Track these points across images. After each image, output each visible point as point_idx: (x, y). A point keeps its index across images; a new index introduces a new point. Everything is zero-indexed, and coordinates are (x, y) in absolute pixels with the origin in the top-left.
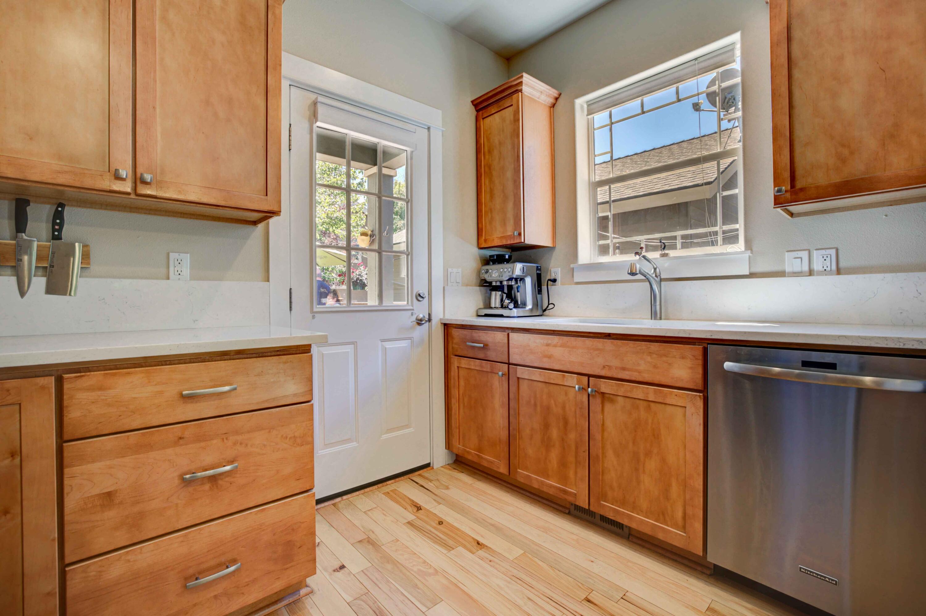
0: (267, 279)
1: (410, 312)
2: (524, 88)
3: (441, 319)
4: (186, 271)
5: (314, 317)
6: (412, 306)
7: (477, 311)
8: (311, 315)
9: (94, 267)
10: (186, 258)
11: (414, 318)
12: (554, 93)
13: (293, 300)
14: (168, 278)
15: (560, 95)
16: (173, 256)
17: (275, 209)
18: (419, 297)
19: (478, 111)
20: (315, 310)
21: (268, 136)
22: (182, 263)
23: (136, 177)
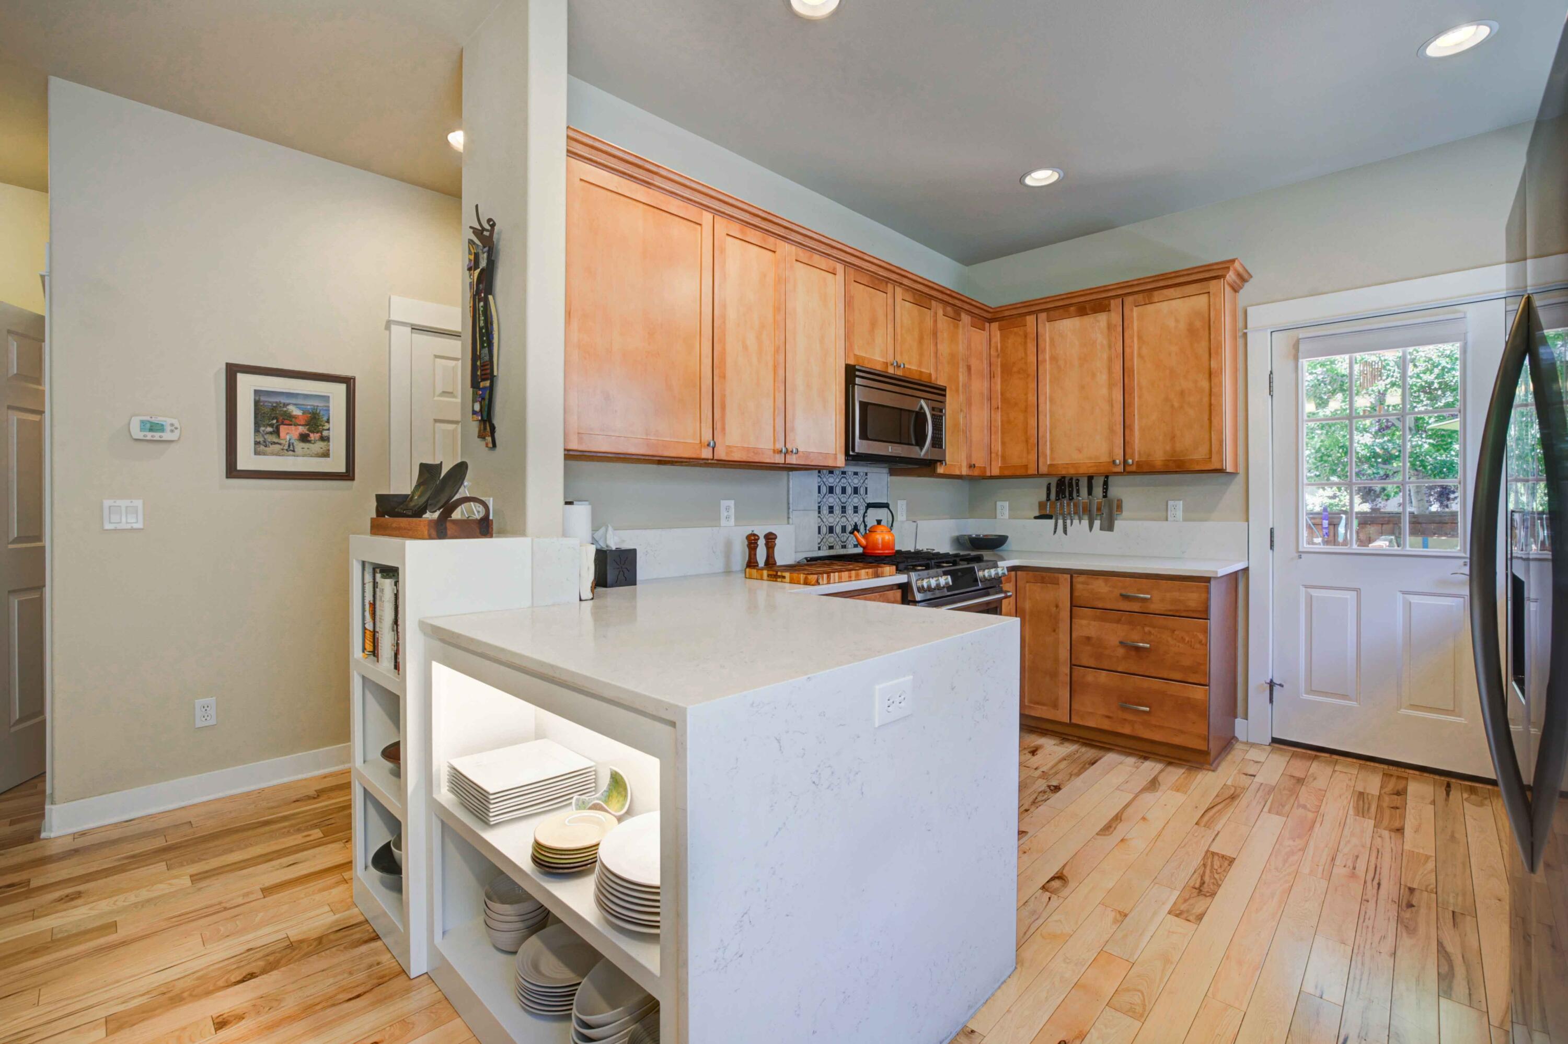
0: (1247, 520)
1: (1461, 561)
4: (1180, 514)
5: (1300, 557)
6: (1466, 553)
8: (1296, 555)
9: (1125, 514)
10: (1180, 504)
13: (1275, 539)
14: (1167, 520)
16: (1171, 503)
20: (1301, 549)
21: (1212, 410)
22: (1177, 508)
23: (1126, 464)
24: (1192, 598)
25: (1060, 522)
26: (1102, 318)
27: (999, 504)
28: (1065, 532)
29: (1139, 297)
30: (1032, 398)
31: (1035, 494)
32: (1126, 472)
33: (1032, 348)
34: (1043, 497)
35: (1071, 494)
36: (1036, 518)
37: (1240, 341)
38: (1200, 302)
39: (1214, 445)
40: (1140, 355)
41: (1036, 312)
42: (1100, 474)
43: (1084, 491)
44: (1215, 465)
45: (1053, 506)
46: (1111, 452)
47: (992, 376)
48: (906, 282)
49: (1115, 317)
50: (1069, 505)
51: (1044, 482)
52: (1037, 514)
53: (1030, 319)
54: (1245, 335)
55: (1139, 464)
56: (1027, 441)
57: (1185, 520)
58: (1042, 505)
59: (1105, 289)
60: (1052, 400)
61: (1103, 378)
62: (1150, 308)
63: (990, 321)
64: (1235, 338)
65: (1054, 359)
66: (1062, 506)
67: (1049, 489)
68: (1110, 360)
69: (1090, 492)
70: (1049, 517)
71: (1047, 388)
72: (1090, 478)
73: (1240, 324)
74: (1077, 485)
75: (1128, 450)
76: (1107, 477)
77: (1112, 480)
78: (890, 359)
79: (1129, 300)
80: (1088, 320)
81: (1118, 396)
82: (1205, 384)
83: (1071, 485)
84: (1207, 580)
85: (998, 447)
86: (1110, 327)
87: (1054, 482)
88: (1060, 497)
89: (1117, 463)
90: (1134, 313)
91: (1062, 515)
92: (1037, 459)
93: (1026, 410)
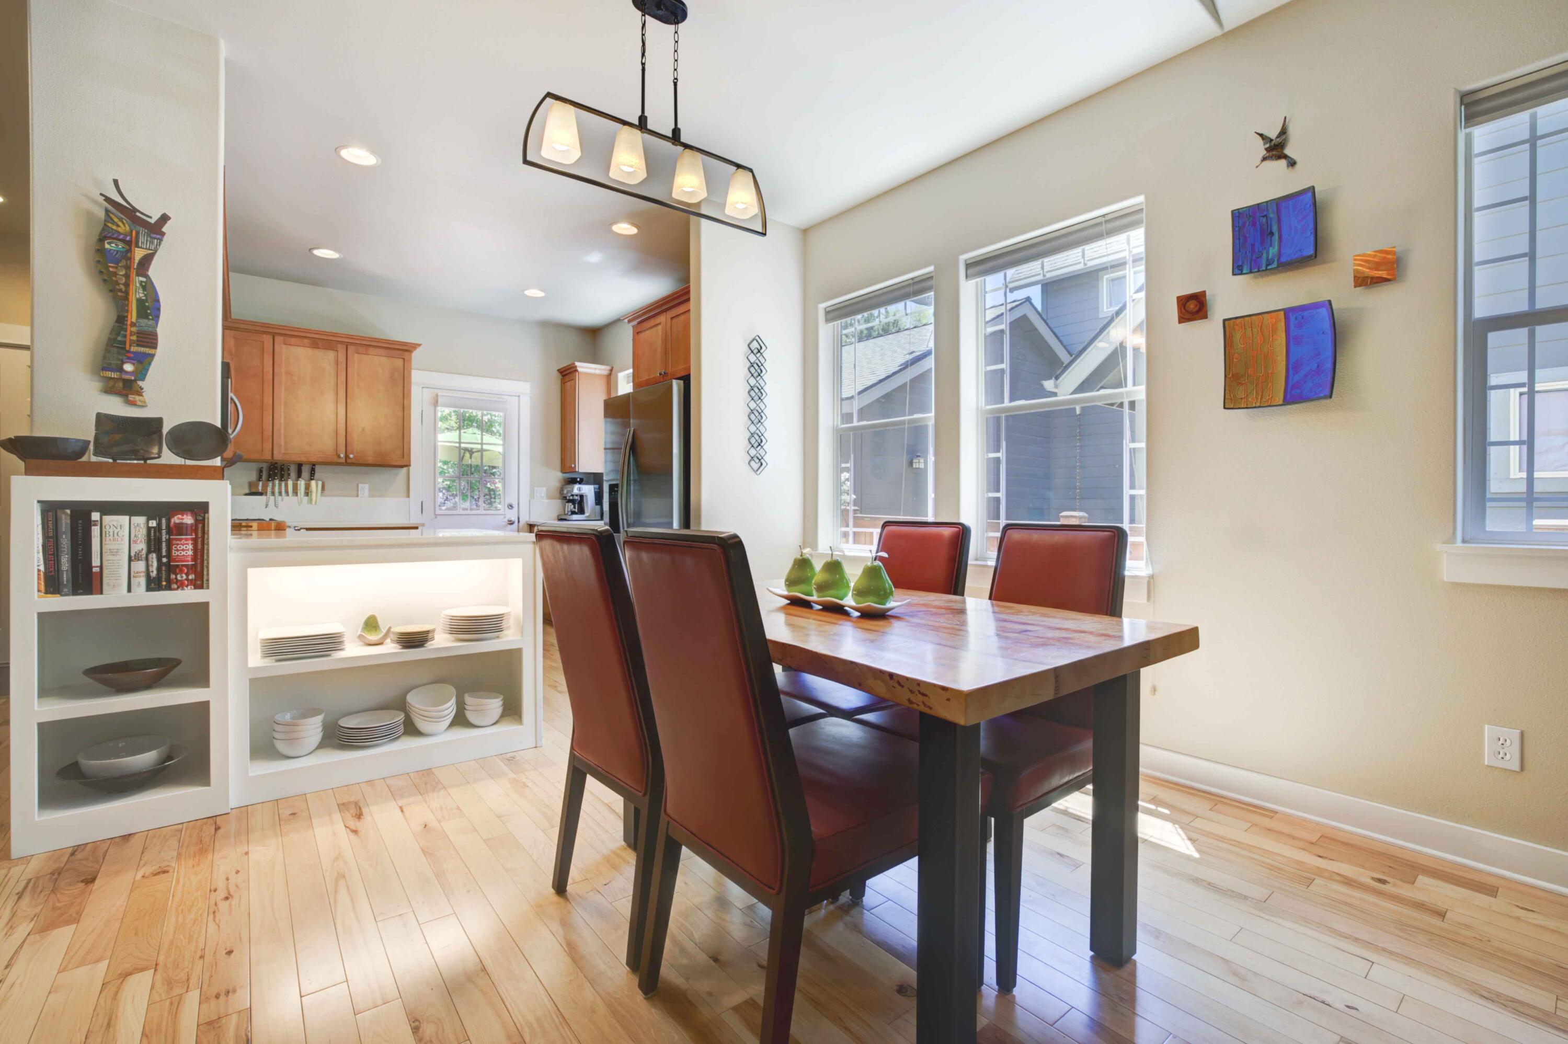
0: (408, 496)
1: (503, 516)
2: (579, 369)
3: (527, 521)
4: (367, 492)
5: (436, 517)
6: (504, 511)
7: (558, 516)
8: (434, 516)
9: (326, 492)
10: (367, 487)
11: (506, 520)
12: (609, 368)
13: (423, 507)
14: (358, 496)
15: (613, 368)
16: (360, 485)
17: (408, 464)
18: (511, 506)
19: (563, 376)
20: (437, 513)
21: (404, 430)
22: (365, 488)
23: (347, 456)
25: (271, 499)
26: (331, 355)
28: (276, 506)
30: (268, 399)
31: (245, 475)
32: (340, 463)
33: (268, 360)
34: (253, 477)
35: (281, 475)
36: (246, 494)
38: (398, 364)
39: (402, 451)
41: (275, 335)
42: (307, 463)
43: (293, 474)
44: (398, 462)
45: (263, 486)
46: (336, 448)
49: (341, 355)
50: (280, 485)
51: (255, 466)
52: (247, 491)
53: (268, 338)
55: (357, 458)
56: (263, 433)
57: (370, 496)
58: (251, 485)
59: (335, 335)
60: (286, 404)
62: (366, 357)
65: (289, 374)
66: (273, 486)
67: (261, 471)
69: (299, 475)
70: (261, 494)
72: (300, 466)
74: (287, 469)
75: (349, 449)
76: (317, 465)
77: (317, 468)
79: (352, 348)
80: (317, 352)
81: (342, 409)
83: (281, 469)
86: (336, 362)
87: (265, 466)
88: (271, 477)
89: (339, 456)
90: (355, 358)
91: (273, 493)
92: (268, 446)
93: (262, 407)
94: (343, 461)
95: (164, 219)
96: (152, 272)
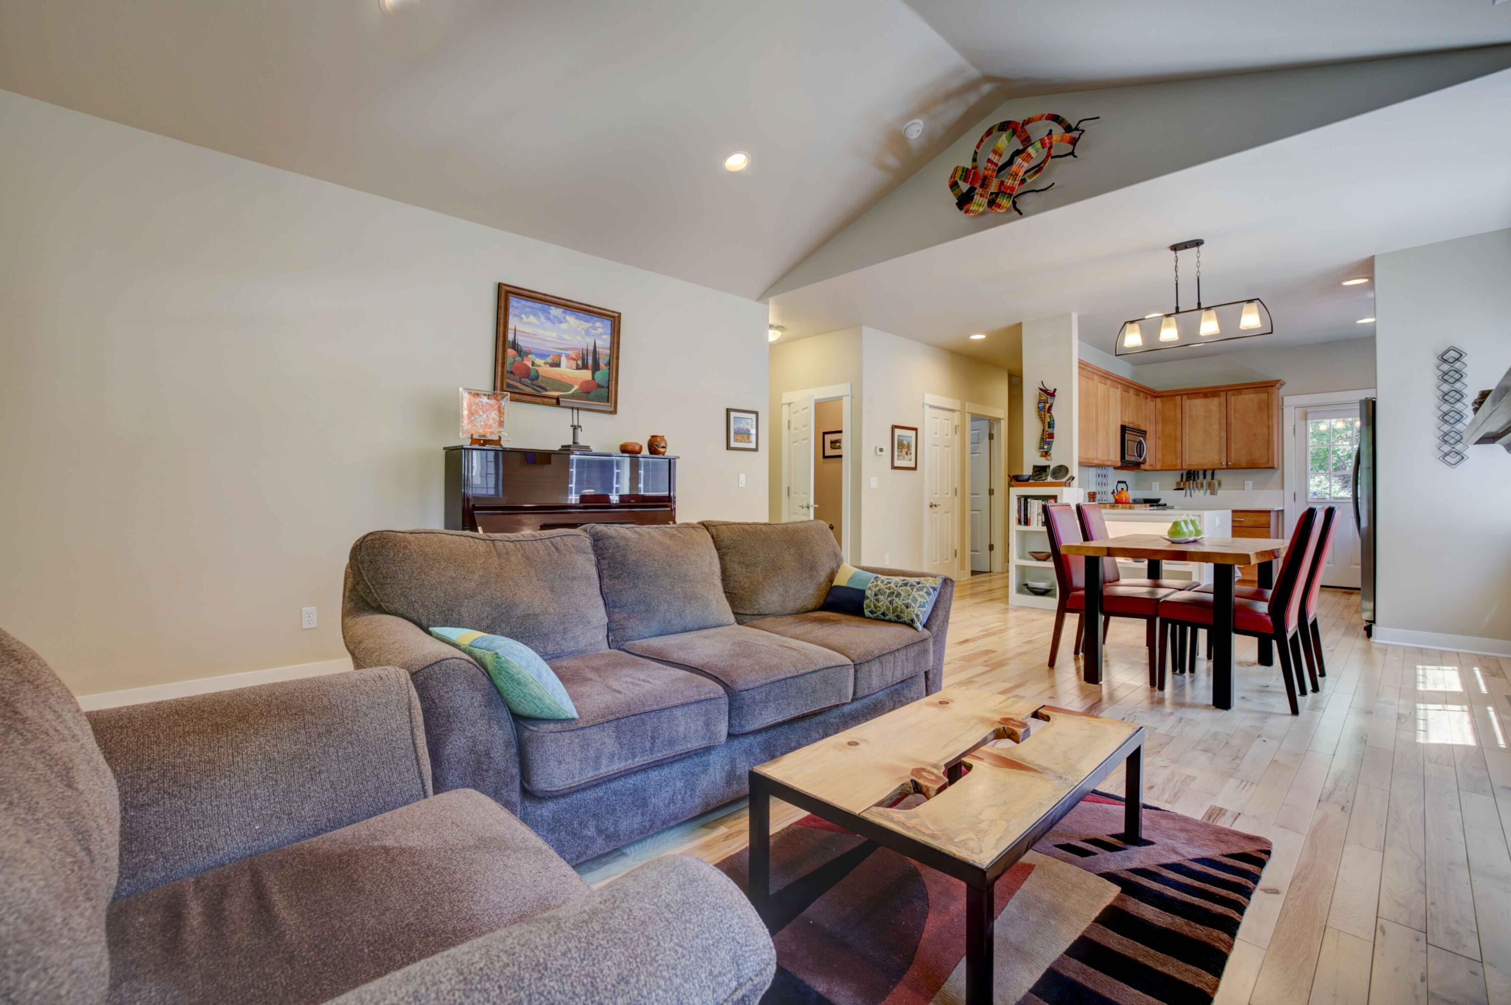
0: (1283, 488)
4: (1250, 486)
13: (1296, 496)
14: (1244, 489)
16: (1246, 482)
20: (1308, 501)
21: (1269, 443)
22: (1249, 484)
23: (1227, 464)
24: (1262, 519)
25: (1188, 492)
26: (1216, 400)
27: (1153, 483)
28: (1191, 496)
29: (1235, 392)
30: (1179, 434)
31: (1173, 478)
32: (1228, 468)
33: (1179, 410)
34: (1179, 479)
35: (1194, 478)
36: (1175, 490)
37: (1280, 411)
38: (1265, 396)
39: (1270, 458)
40: (1234, 417)
41: (1182, 395)
42: (1211, 469)
43: (1201, 476)
44: (1270, 465)
45: (1184, 484)
46: (1220, 459)
47: (1156, 423)
48: (1110, 377)
49: (1223, 399)
50: (1193, 483)
51: (1179, 473)
52: (1175, 488)
53: (1178, 398)
54: (1282, 409)
55: (1233, 464)
56: (1176, 454)
57: (1253, 489)
58: (1178, 484)
59: (1218, 387)
60: (1189, 435)
61: (1216, 426)
62: (1240, 397)
63: (1156, 397)
64: (1278, 409)
65: (1191, 417)
66: (1189, 484)
67: (1182, 475)
68: (1220, 419)
69: (1205, 477)
70: (1182, 489)
71: (1187, 429)
72: (1205, 471)
73: (1280, 403)
74: (1198, 474)
75: (1229, 459)
76: (1214, 470)
77: (1216, 472)
78: (1130, 420)
79: (1229, 393)
80: (1208, 400)
81: (1224, 434)
82: (1266, 431)
83: (1194, 474)
84: (1269, 512)
85: (1159, 455)
86: (1220, 404)
87: (1185, 473)
88: (1188, 479)
89: (1222, 464)
90: (1232, 399)
91: (1189, 488)
92: (1179, 461)
93: (1176, 439)
94: (1225, 467)
95: (1055, 390)
96: (1053, 411)
